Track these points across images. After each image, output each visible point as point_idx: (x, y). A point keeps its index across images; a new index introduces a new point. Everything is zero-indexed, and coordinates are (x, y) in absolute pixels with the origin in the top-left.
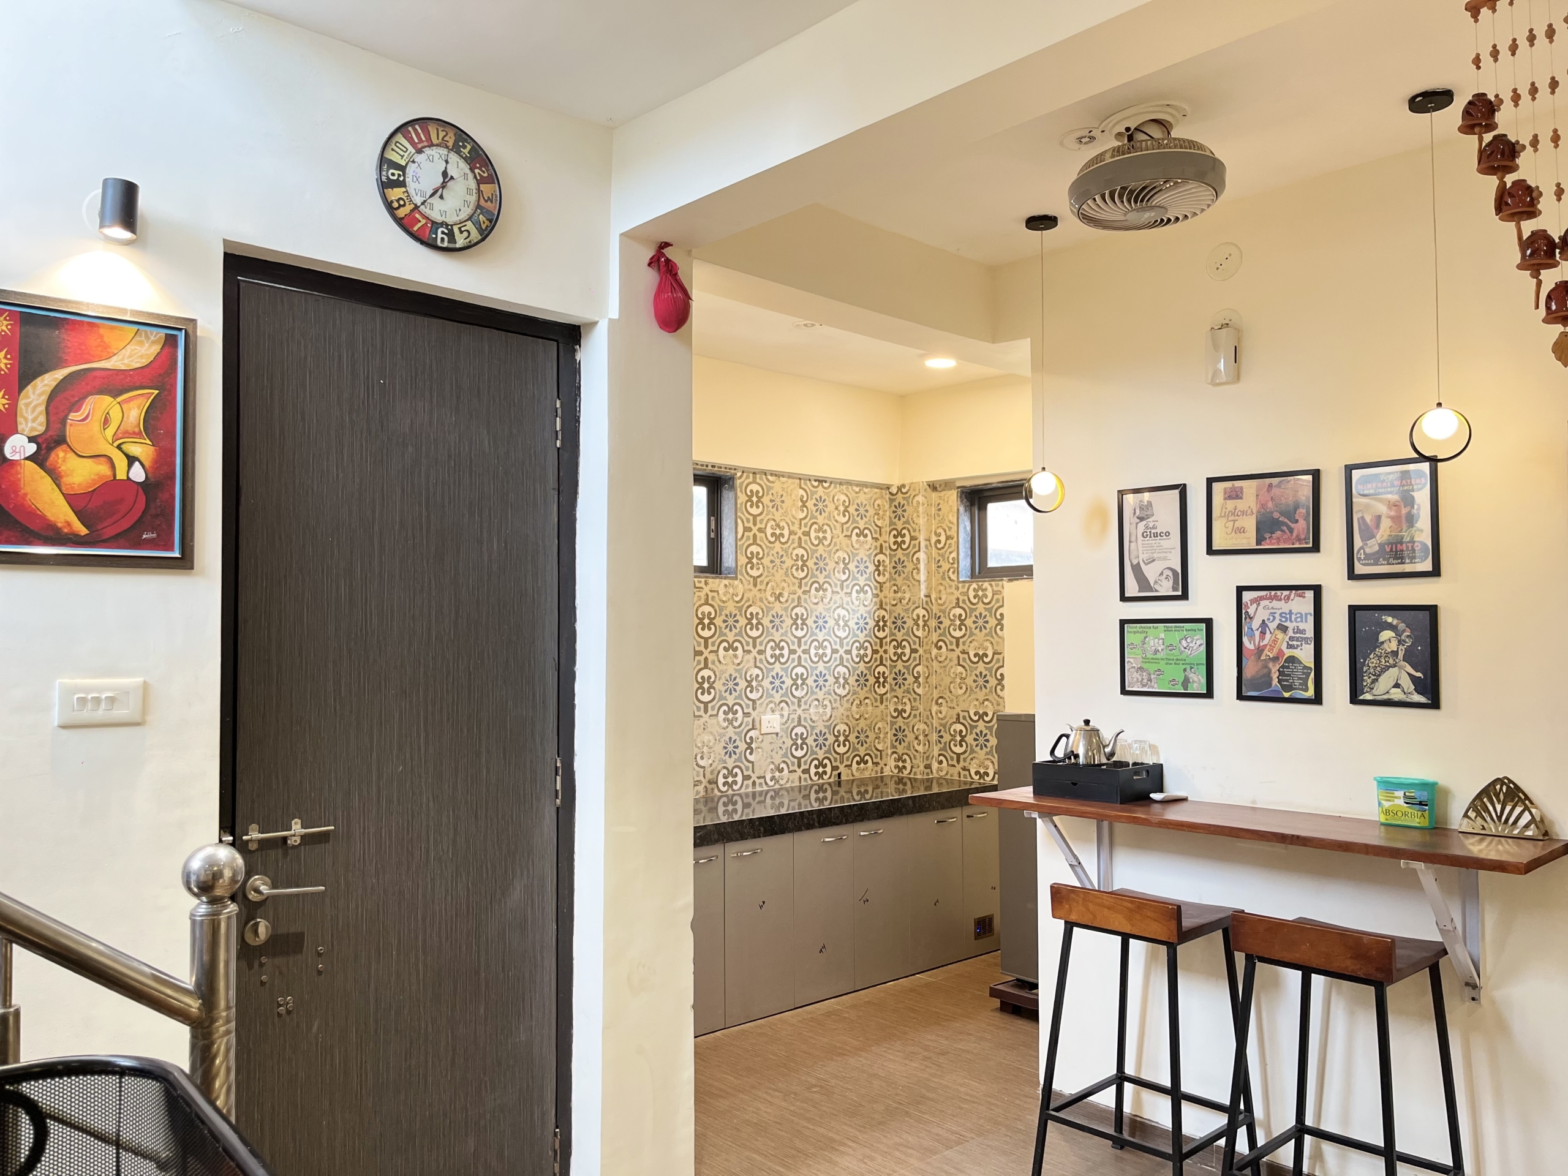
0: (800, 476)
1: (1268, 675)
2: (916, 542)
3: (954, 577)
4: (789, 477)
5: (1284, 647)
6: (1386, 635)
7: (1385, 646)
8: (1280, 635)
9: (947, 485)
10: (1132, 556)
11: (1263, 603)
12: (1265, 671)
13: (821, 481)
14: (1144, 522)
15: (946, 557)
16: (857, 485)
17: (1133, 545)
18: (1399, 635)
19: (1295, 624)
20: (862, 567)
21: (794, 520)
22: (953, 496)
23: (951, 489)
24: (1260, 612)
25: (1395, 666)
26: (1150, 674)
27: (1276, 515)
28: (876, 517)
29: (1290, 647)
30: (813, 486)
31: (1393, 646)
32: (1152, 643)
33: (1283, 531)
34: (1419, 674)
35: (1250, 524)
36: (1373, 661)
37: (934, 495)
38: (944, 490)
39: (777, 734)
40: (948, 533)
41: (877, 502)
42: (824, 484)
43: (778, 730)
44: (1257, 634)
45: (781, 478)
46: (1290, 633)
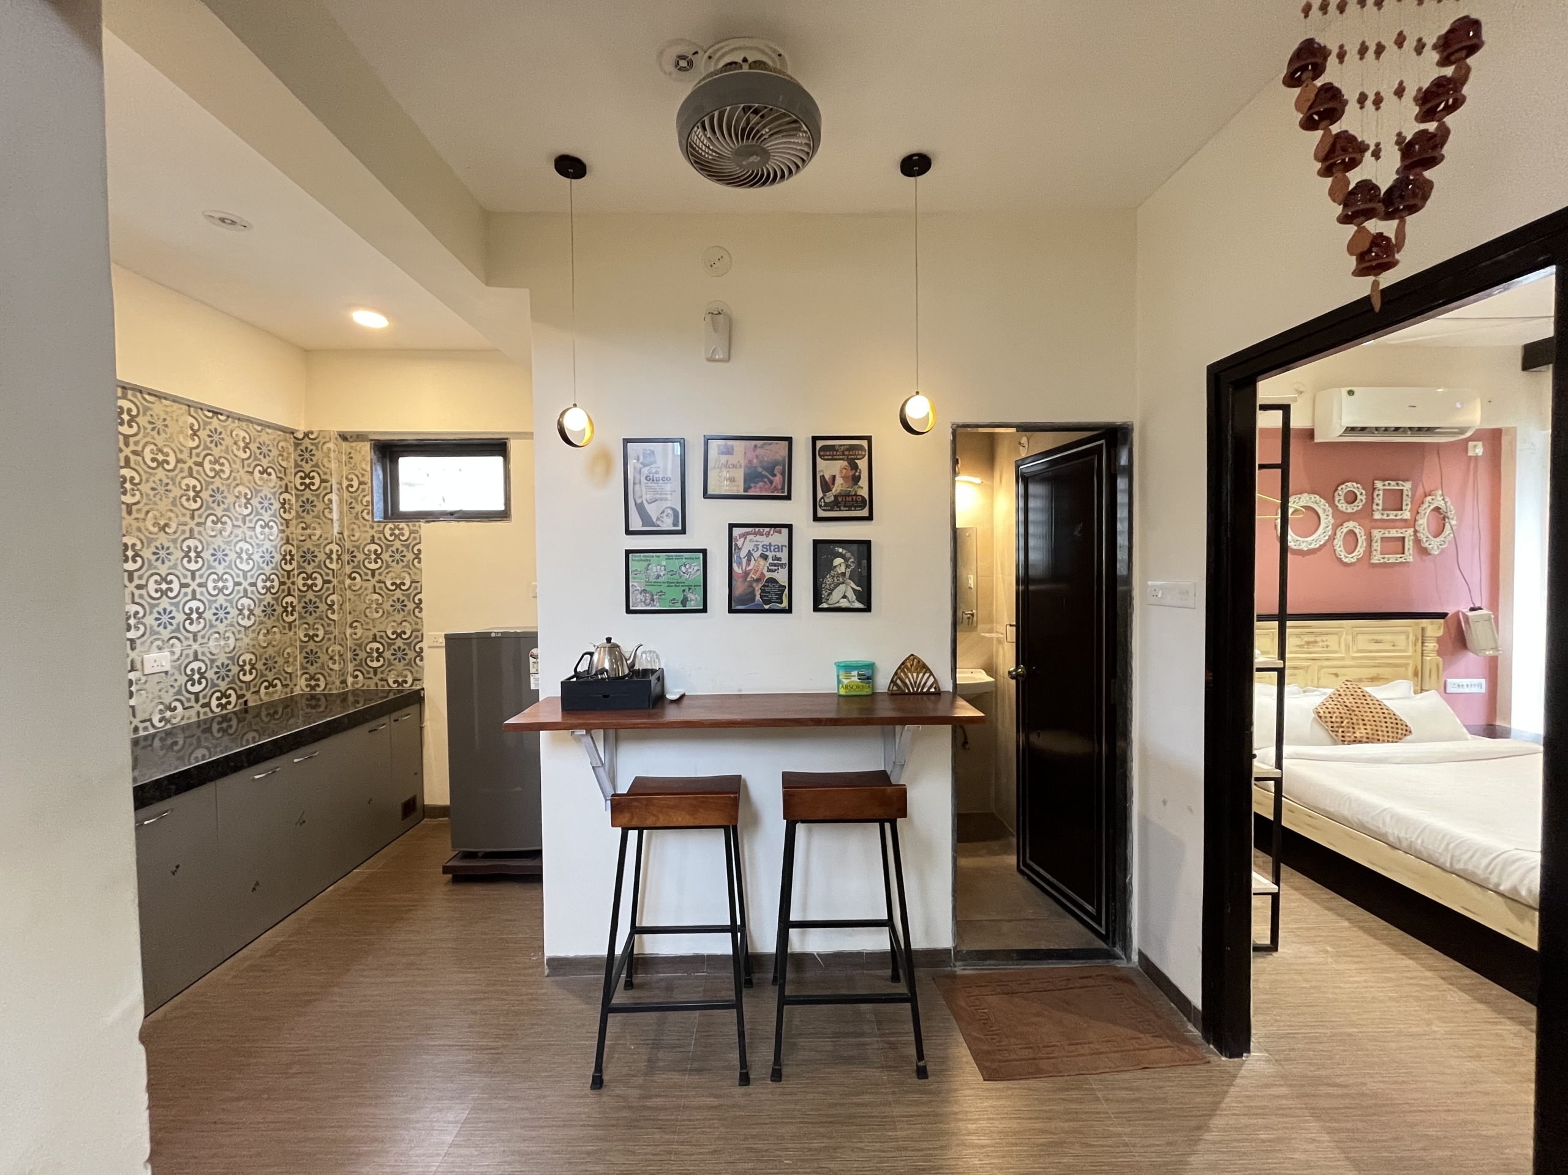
0: (189, 403)
1: (753, 593)
2: (328, 485)
3: (369, 517)
4: (174, 401)
5: (765, 571)
6: (838, 561)
7: (838, 569)
8: (762, 562)
9: (360, 437)
10: (637, 496)
11: (749, 537)
12: (750, 589)
13: (216, 413)
14: (648, 468)
15: (359, 499)
16: (259, 424)
17: (637, 486)
18: (846, 560)
19: (774, 553)
20: (266, 503)
21: (182, 448)
22: (366, 448)
23: (364, 441)
24: (747, 544)
25: (843, 583)
26: (653, 595)
27: (760, 470)
28: (280, 458)
29: (769, 570)
30: (207, 417)
31: (842, 569)
32: (655, 570)
33: (765, 482)
34: (859, 588)
35: (740, 475)
36: (829, 580)
37: (344, 445)
38: (356, 441)
39: (166, 673)
40: (362, 479)
41: (281, 444)
42: (220, 416)
43: (167, 668)
44: (744, 561)
45: (163, 401)
46: (770, 561)
